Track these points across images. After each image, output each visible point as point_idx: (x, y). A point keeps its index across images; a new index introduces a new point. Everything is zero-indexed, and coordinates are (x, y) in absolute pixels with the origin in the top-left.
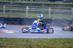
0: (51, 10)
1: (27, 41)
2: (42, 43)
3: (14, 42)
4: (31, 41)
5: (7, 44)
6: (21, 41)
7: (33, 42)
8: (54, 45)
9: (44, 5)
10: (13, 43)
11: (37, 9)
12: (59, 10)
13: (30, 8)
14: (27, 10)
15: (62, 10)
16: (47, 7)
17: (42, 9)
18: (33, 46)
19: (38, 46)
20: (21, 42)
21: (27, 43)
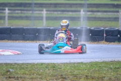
0: (47, 14)
1: (54, 67)
2: (79, 70)
3: (33, 69)
4: (61, 68)
5: (23, 74)
6: (44, 68)
7: (64, 70)
8: (101, 73)
9: (34, 5)
10: (33, 71)
11: (23, 12)
12: (59, 13)
13: (12, 11)
14: (7, 15)
15: (65, 13)
16: (40, 9)
17: (31, 12)
18: (67, 77)
19: (75, 76)
20: (44, 70)
21: (54, 71)
